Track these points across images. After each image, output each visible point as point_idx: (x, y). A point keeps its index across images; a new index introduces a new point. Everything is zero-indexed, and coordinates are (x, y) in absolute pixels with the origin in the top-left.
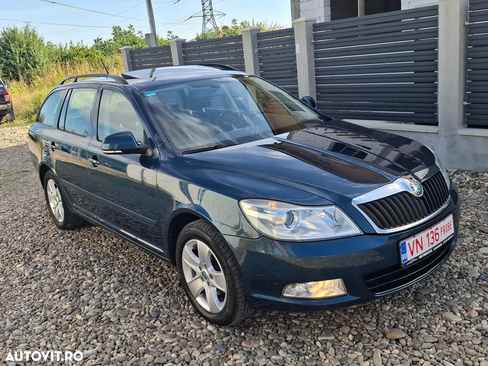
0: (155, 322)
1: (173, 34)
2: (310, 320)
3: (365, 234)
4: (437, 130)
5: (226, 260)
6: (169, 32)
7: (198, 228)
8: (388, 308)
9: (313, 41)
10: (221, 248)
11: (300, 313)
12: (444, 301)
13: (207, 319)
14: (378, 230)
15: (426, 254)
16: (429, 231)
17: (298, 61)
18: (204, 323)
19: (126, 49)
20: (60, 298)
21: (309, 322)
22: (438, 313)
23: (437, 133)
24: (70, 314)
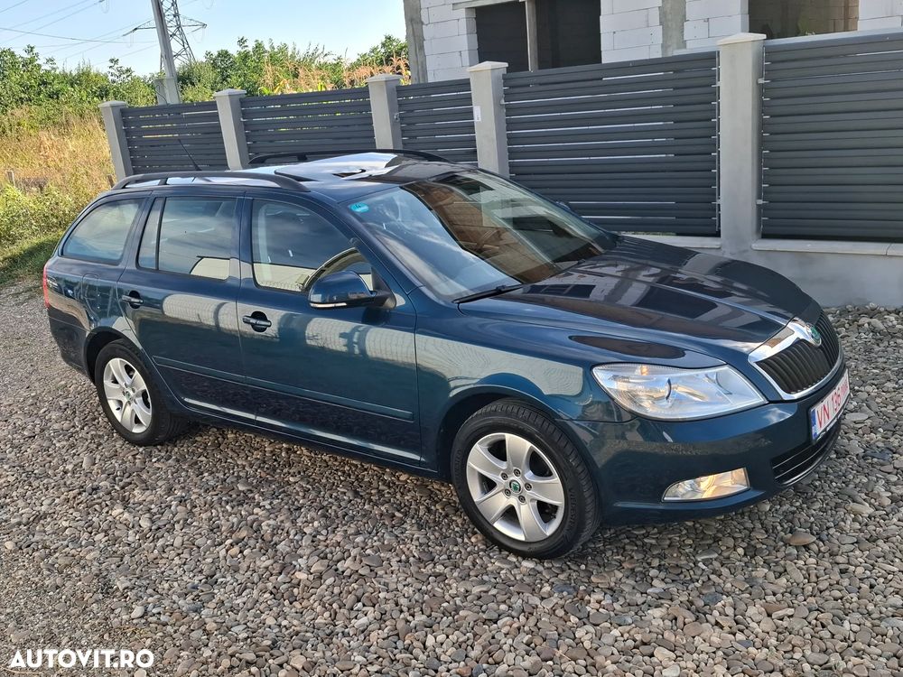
0: (434, 568)
1: (120, 64)
2: (670, 536)
3: (770, 402)
4: (719, 243)
5: (567, 457)
6: (112, 61)
7: (508, 416)
8: (768, 508)
9: (503, 102)
10: (556, 440)
11: (649, 529)
12: (837, 490)
13: (517, 553)
14: (785, 396)
15: (832, 424)
16: (833, 393)
17: (477, 135)
18: (512, 559)
19: (112, 107)
20: (241, 552)
21: (670, 539)
22: (837, 506)
23: (720, 248)
24: (280, 573)
